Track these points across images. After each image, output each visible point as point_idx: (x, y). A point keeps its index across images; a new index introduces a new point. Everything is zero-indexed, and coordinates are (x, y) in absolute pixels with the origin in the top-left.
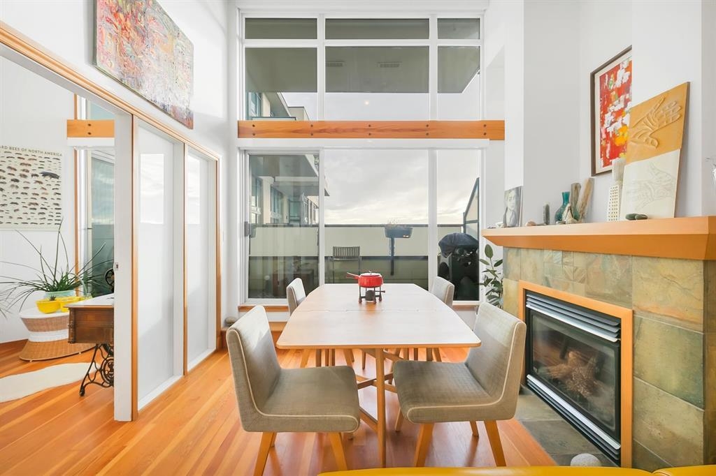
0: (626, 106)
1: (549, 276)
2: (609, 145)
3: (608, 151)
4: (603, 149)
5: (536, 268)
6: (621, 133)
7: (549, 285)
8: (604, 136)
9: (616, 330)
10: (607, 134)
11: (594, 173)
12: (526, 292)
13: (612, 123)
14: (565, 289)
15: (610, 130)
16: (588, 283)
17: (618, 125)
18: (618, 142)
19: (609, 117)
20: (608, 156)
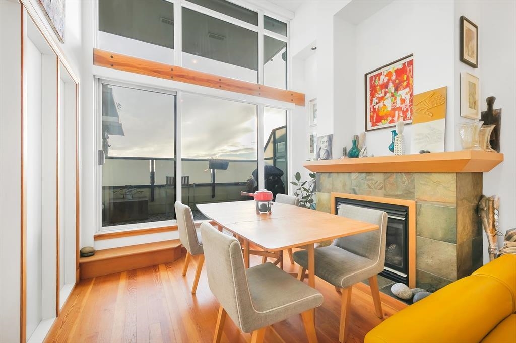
0: (386, 95)
1: (355, 188)
2: (375, 115)
3: (374, 119)
4: (372, 118)
5: (345, 184)
6: (383, 109)
7: (356, 194)
8: (372, 110)
9: (404, 213)
10: (374, 109)
11: (367, 130)
12: (336, 199)
13: (377, 104)
14: (369, 194)
15: (376, 107)
16: (385, 190)
17: (381, 105)
18: (381, 114)
19: (375, 100)
20: (374, 121)
